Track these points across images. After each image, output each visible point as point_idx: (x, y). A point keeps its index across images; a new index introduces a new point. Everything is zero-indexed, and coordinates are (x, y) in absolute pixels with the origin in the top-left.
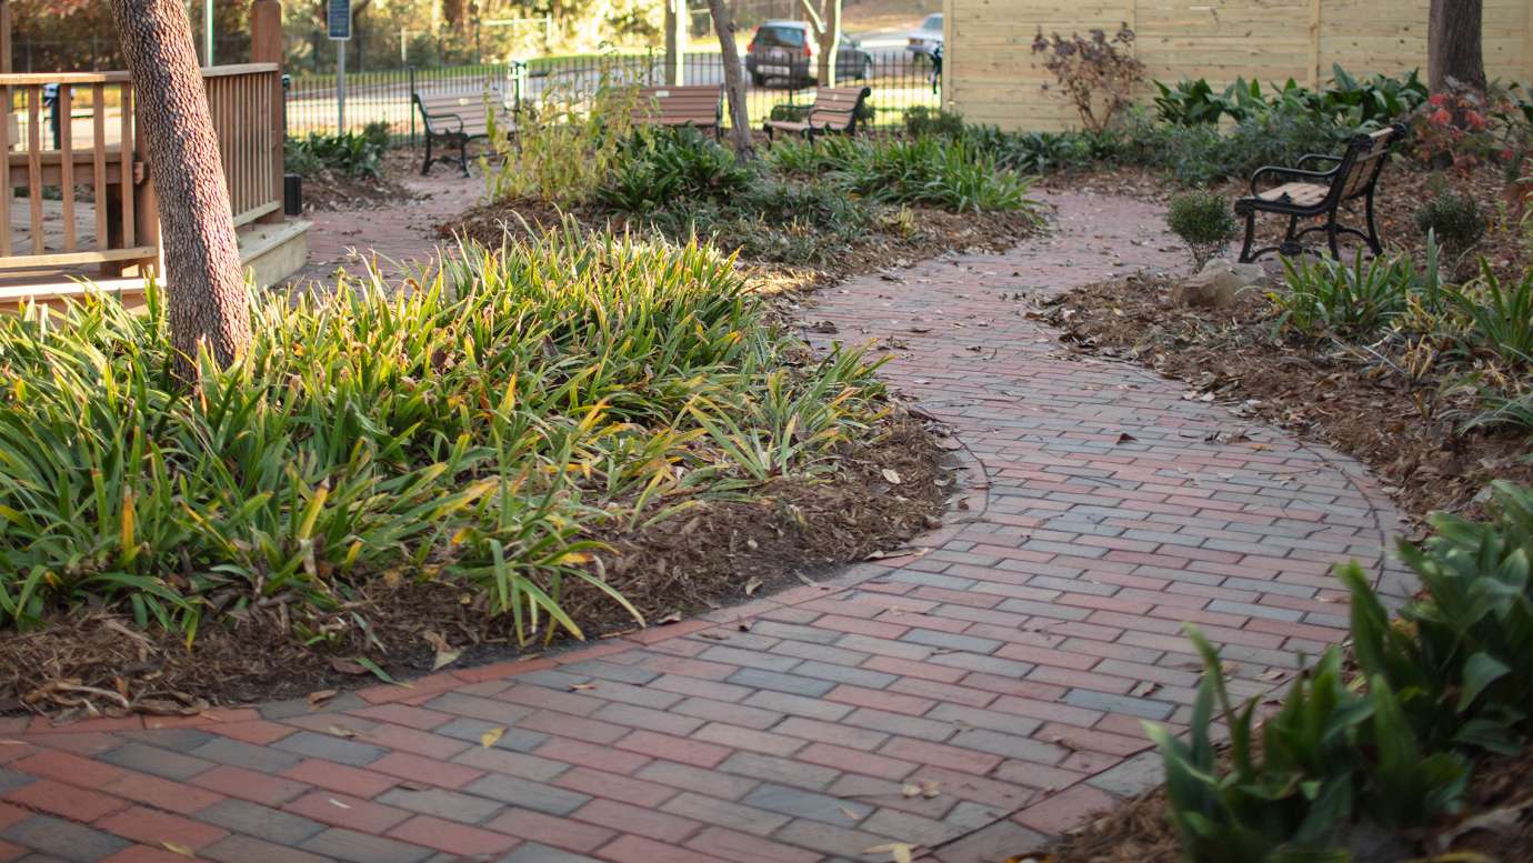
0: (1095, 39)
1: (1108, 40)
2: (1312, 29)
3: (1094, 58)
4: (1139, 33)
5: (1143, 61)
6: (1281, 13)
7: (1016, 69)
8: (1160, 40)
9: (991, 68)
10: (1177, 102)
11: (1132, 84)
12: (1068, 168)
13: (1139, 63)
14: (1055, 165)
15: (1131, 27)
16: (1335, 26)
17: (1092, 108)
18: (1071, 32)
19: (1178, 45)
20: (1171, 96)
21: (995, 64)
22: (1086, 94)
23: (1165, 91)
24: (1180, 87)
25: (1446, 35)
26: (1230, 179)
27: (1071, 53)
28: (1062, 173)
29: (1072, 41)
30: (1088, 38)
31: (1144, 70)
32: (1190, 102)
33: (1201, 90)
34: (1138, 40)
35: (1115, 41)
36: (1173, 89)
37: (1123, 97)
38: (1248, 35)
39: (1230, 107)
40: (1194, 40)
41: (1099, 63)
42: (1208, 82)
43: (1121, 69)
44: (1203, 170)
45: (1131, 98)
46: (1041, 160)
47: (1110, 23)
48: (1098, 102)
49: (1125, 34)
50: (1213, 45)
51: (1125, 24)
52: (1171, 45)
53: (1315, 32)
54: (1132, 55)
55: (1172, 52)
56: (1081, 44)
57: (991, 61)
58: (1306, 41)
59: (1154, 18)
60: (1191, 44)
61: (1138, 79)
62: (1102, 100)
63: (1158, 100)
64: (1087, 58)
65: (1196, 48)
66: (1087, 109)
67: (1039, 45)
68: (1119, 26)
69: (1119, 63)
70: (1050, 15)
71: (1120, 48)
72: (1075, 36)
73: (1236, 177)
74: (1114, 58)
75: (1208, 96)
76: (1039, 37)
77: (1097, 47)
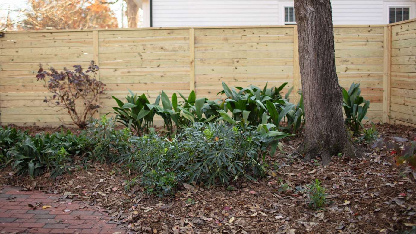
0: (76, 70)
1: (84, 71)
2: (191, 62)
3: (76, 81)
4: (100, 67)
5: (104, 82)
6: (175, 55)
7: (35, 88)
8: (112, 70)
9: (22, 88)
10: (128, 110)
11: (98, 95)
12: (53, 171)
13: (102, 84)
14: (43, 168)
15: (97, 63)
16: (203, 61)
17: (77, 110)
18: (63, 68)
19: (122, 73)
20: (124, 107)
21: (24, 86)
22: (72, 103)
23: (120, 103)
24: (129, 100)
25: (318, 61)
26: (186, 185)
27: (62, 79)
28: (48, 175)
29: (64, 72)
30: (73, 70)
31: (105, 87)
32: (136, 110)
33: (143, 101)
34: (100, 70)
35: (88, 71)
36: (125, 102)
37: (94, 103)
38: (158, 66)
39: (160, 111)
40: (130, 70)
41: (79, 84)
42: (147, 96)
43: (92, 87)
44: (163, 180)
45: (98, 104)
46: (31, 165)
47: (85, 63)
48: (80, 106)
49: (93, 67)
50: (140, 72)
51: (93, 62)
52: (118, 73)
53: (193, 64)
54: (98, 80)
55: (120, 76)
56: (68, 73)
57: (21, 84)
58: (188, 69)
59: (108, 58)
60: (129, 72)
61: (101, 92)
62: (83, 104)
63: (116, 109)
64: (71, 82)
65: (131, 74)
66: (74, 110)
67: (41, 75)
68: (89, 63)
69: (90, 84)
70: (52, 58)
71: (91, 75)
72: (65, 69)
73: (191, 184)
74: (88, 81)
75: (147, 105)
76: (41, 70)
77: (77, 74)
